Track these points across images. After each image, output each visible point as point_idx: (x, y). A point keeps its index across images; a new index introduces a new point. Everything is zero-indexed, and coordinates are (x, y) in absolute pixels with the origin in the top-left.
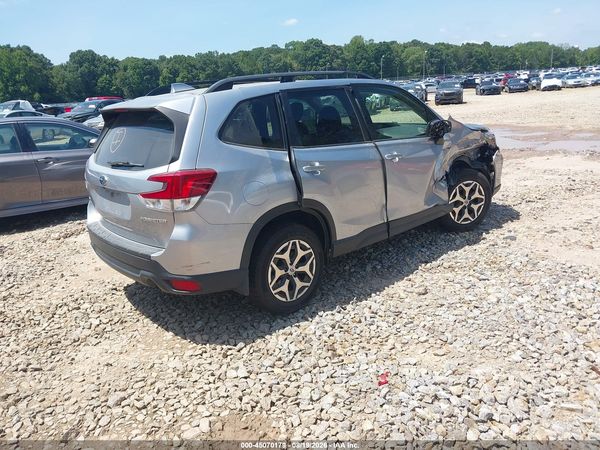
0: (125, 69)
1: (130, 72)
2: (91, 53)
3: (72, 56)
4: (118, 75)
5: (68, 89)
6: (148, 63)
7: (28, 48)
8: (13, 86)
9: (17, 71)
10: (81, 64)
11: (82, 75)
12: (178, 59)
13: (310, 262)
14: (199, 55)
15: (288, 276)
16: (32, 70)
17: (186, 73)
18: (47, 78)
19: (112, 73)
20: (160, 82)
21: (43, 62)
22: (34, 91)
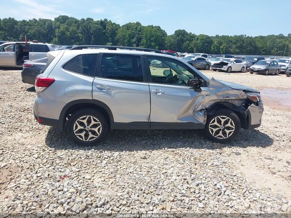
0: (197, 39)
1: (199, 41)
2: (184, 31)
3: (176, 32)
4: (193, 42)
5: (170, 46)
6: (208, 37)
7: (160, 27)
8: (150, 42)
9: (153, 36)
10: (178, 36)
11: (178, 40)
12: (224, 37)
13: (99, 127)
14: (236, 37)
15: (86, 130)
16: (158, 36)
17: (226, 44)
18: (163, 40)
19: (191, 41)
20: (212, 47)
21: (164, 34)
22: (157, 45)
